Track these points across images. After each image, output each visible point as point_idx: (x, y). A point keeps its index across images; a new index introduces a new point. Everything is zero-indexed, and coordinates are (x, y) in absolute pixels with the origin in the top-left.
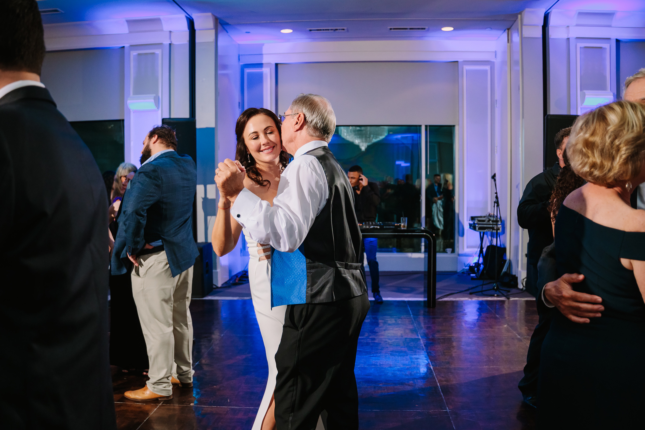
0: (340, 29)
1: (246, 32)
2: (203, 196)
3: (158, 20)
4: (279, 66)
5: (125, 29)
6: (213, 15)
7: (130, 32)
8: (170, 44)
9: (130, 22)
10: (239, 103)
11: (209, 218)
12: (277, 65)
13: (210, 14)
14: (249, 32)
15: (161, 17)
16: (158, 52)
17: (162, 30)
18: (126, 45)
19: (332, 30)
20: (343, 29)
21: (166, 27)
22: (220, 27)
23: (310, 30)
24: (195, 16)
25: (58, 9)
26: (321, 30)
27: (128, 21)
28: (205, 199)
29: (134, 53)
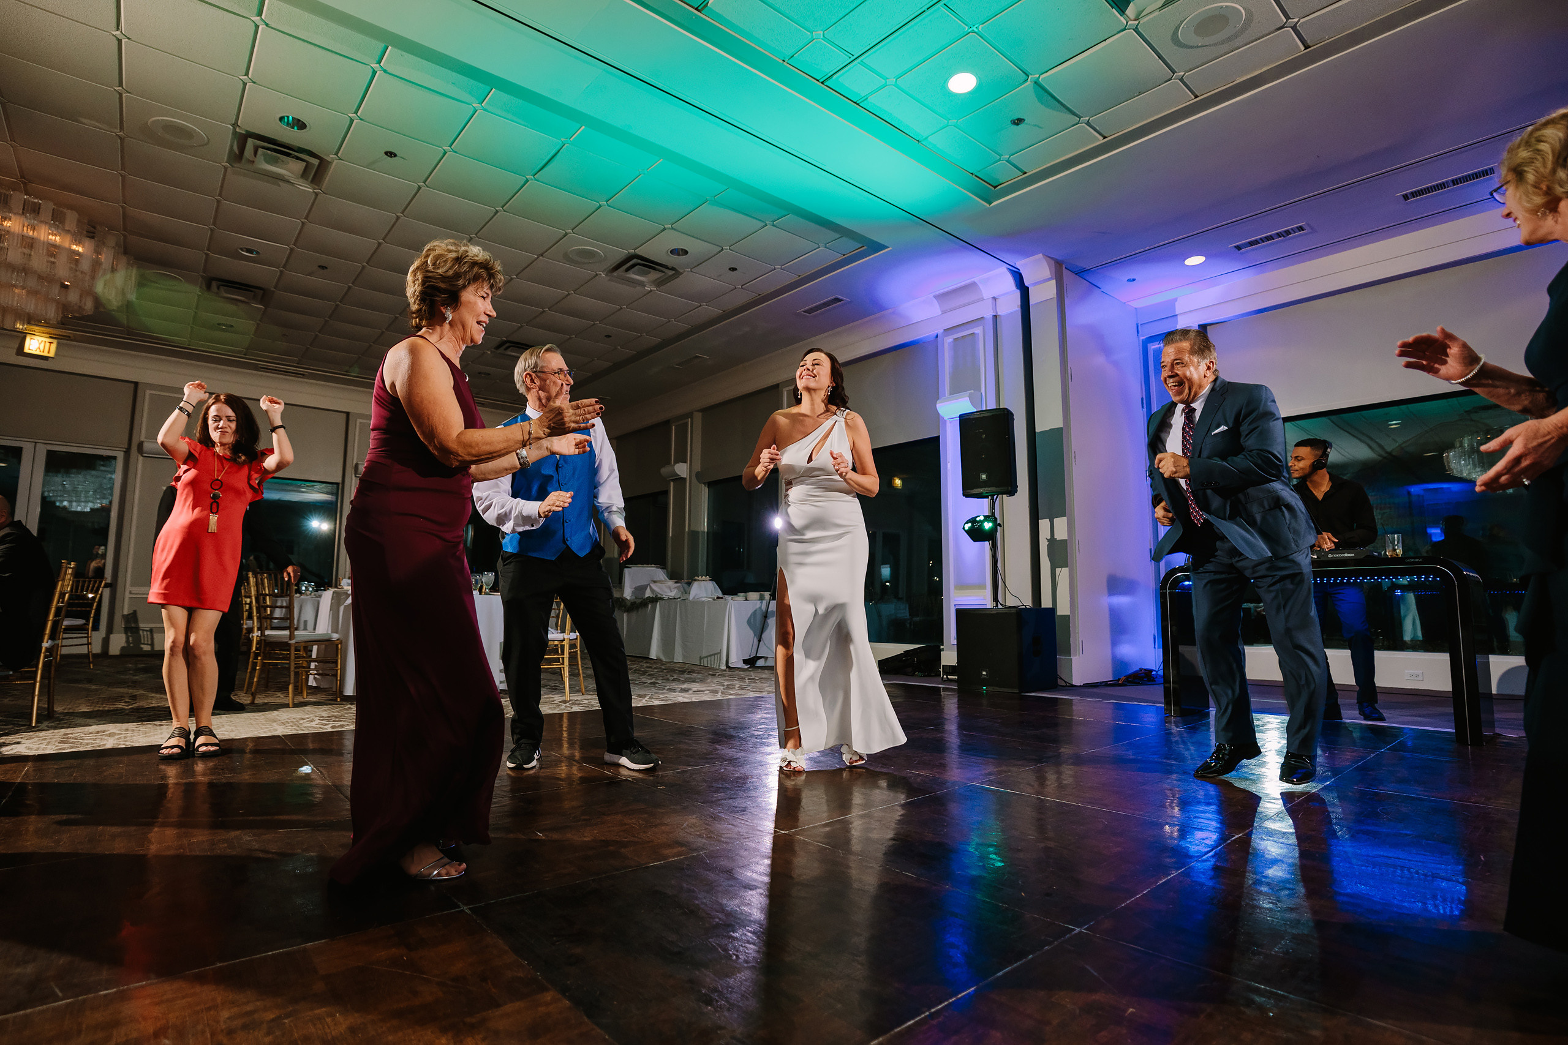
0: (1294, 230)
1: (1129, 280)
2: (1049, 537)
3: (971, 287)
4: (1208, 327)
5: (935, 309)
6: (1048, 257)
7: (944, 312)
8: (995, 317)
9: (941, 297)
10: (1142, 399)
11: (1058, 570)
12: (1203, 328)
13: (1040, 256)
14: (1134, 280)
15: (975, 280)
16: (978, 330)
17: (982, 299)
18: (940, 331)
19: (1279, 235)
20: (1301, 228)
21: (987, 293)
22: (1067, 275)
23: (1239, 248)
24: (1021, 264)
25: (839, 296)
26: (1256, 242)
27: (936, 297)
28: (1052, 541)
29: (949, 340)
